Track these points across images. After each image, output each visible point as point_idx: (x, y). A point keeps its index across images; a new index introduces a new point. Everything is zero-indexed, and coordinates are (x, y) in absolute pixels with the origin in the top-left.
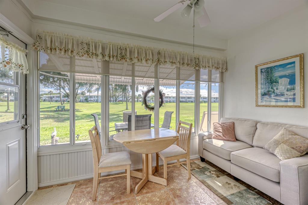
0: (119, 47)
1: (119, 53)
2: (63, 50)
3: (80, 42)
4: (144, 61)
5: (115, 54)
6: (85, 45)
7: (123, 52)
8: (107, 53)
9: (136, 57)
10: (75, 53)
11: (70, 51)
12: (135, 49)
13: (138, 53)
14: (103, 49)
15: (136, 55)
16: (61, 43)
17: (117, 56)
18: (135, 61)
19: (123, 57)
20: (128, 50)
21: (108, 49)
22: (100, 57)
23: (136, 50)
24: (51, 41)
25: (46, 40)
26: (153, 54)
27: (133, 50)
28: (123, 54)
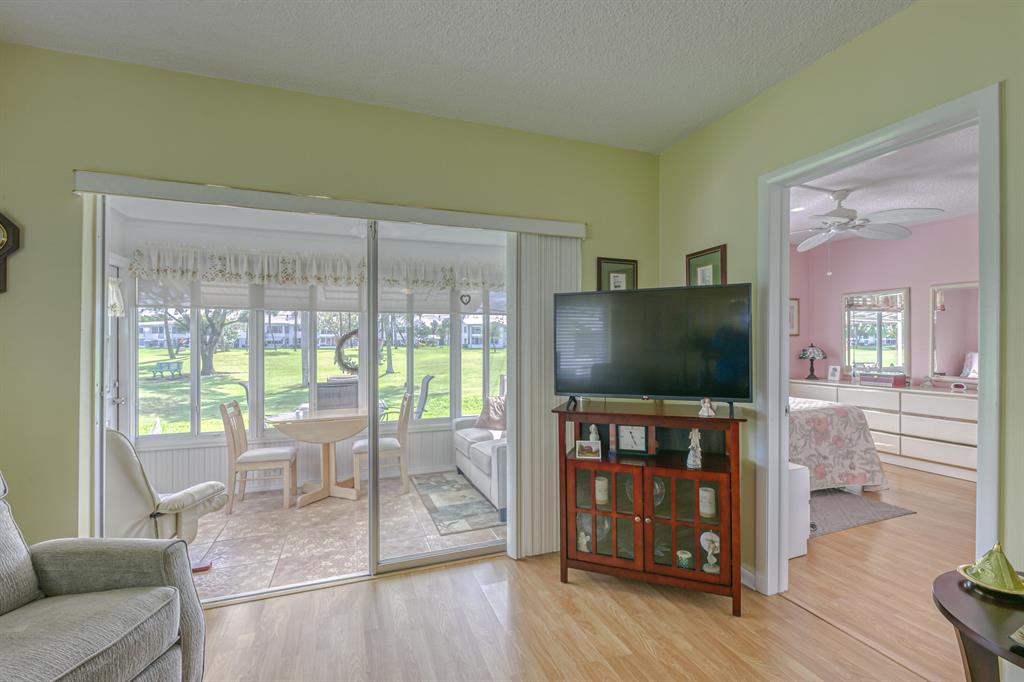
0: (280, 260)
1: (281, 270)
2: (180, 272)
3: (208, 256)
4: (330, 281)
5: (273, 273)
6: (217, 262)
7: (289, 267)
8: (257, 272)
9: (314, 274)
10: (198, 276)
11: (190, 274)
12: (312, 261)
13: (319, 267)
14: (250, 263)
15: (315, 272)
16: (175, 260)
17: (277, 275)
18: (314, 282)
19: (289, 277)
20: (298, 263)
21: (260, 265)
22: (245, 278)
23: (314, 263)
24: (159, 257)
25: (150, 257)
26: (349, 268)
27: (308, 262)
28: (290, 271)
